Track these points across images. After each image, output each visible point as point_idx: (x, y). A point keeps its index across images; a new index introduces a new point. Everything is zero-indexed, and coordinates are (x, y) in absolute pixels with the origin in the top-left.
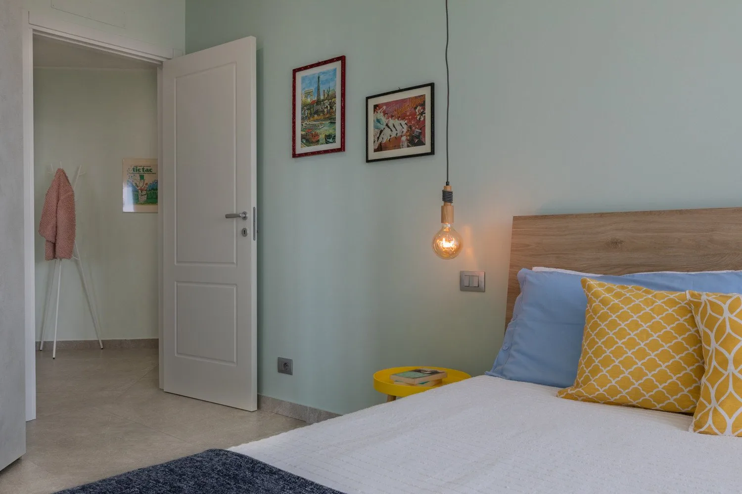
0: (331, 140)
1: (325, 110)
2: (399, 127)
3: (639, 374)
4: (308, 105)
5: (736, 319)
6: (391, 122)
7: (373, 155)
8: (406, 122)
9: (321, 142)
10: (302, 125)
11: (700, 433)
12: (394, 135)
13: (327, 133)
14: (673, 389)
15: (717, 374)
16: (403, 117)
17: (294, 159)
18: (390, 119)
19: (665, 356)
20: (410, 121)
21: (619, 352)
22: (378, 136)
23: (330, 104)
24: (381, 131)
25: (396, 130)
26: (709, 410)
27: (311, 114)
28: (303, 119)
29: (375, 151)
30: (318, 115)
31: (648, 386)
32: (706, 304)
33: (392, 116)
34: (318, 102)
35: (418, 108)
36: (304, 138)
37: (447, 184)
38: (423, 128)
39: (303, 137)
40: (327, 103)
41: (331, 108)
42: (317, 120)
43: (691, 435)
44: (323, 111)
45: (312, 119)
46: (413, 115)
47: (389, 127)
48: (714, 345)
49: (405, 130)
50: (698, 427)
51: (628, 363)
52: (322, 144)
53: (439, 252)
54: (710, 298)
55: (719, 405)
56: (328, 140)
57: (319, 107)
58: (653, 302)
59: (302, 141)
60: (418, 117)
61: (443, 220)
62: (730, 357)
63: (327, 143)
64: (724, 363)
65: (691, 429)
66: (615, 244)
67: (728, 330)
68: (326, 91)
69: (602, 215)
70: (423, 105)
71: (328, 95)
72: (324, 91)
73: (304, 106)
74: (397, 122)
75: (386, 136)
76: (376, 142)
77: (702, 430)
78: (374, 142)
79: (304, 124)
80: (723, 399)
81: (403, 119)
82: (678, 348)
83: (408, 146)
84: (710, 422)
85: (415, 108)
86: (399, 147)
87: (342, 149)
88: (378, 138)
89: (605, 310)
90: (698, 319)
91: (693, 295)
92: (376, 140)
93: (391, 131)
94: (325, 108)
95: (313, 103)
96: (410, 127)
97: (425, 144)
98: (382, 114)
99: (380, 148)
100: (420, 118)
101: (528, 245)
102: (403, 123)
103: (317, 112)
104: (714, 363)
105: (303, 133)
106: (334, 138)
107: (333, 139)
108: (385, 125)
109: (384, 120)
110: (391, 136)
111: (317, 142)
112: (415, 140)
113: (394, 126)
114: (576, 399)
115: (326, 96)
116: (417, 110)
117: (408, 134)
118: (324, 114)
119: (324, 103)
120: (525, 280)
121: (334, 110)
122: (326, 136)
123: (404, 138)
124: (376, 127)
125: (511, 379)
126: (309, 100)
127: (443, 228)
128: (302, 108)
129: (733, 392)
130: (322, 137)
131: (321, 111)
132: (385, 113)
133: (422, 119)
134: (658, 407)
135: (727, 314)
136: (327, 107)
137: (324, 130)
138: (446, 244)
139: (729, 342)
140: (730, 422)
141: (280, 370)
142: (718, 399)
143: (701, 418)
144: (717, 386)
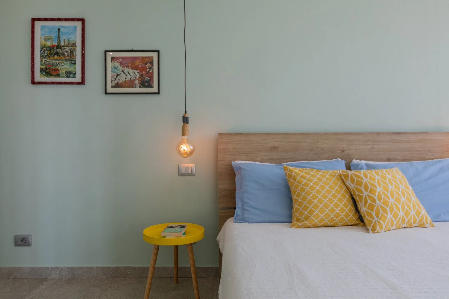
0: (72, 75)
1: (66, 54)
2: (133, 75)
3: (332, 211)
4: (48, 47)
5: (369, 181)
6: (126, 70)
7: (110, 90)
8: (138, 71)
9: (61, 75)
10: (42, 61)
11: (374, 233)
12: (128, 78)
13: (68, 70)
14: (347, 216)
15: (371, 207)
16: (136, 68)
17: (32, 85)
18: (125, 68)
19: (340, 201)
20: (141, 71)
21: (321, 201)
22: (115, 77)
23: (70, 50)
24: (118, 75)
25: (130, 76)
26: (375, 222)
27: (51, 54)
28: (42, 57)
29: (112, 87)
30: (58, 55)
31: (337, 215)
32: (351, 175)
33: (127, 67)
34: (59, 47)
35: (148, 64)
36: (44, 71)
37: (185, 112)
38: (151, 76)
39: (42, 70)
40: (67, 49)
41: (72, 53)
42: (57, 59)
43: (372, 234)
44: (63, 54)
45: (51, 58)
46: (144, 68)
47: (124, 73)
49: (138, 76)
50: (374, 230)
51: (326, 206)
52: (63, 77)
53: (179, 152)
54: (352, 173)
55: (380, 219)
56: (69, 75)
57: (60, 51)
59: (41, 73)
60: (148, 70)
61: (183, 134)
62: (376, 198)
63: (67, 77)
64: (374, 201)
65: (371, 232)
66: (275, 148)
67: (370, 186)
68: (66, 40)
69: (267, 134)
70: (152, 63)
71: (69, 43)
72: (65, 40)
73: (43, 48)
74: (131, 71)
75: (122, 78)
76: (113, 81)
77: (376, 231)
78: (112, 81)
79: (43, 61)
80: (380, 216)
81: (136, 69)
82: (343, 196)
83: (140, 87)
84: (378, 227)
85: (146, 64)
86: (133, 87)
87: (82, 82)
88: (115, 79)
90: (348, 183)
91: (343, 172)
92: (113, 80)
93: (126, 75)
94: (65, 52)
95: (53, 46)
96: (142, 75)
97: (153, 87)
98: (119, 64)
99: (117, 86)
100: (149, 71)
101: (229, 149)
102: (136, 72)
103: (57, 54)
104: (369, 201)
105: (43, 67)
106: (75, 74)
107: (73, 75)
108: (121, 71)
109: (120, 68)
110: (126, 79)
111: (58, 75)
112: (146, 83)
113: (129, 73)
114: (301, 228)
115: (66, 43)
116: (147, 65)
117: (140, 79)
118: (64, 56)
119: (64, 49)
121: (75, 54)
122: (66, 72)
123: (137, 82)
124: (112, 71)
126: (49, 44)
128: (42, 49)
130: (63, 72)
131: (62, 54)
132: (121, 64)
133: (151, 71)
134: (340, 224)
135: (365, 179)
136: (67, 52)
137: (65, 67)
139: (372, 191)
140: (384, 226)
141: (17, 245)
142: (378, 217)
143: (373, 227)
144: (374, 211)
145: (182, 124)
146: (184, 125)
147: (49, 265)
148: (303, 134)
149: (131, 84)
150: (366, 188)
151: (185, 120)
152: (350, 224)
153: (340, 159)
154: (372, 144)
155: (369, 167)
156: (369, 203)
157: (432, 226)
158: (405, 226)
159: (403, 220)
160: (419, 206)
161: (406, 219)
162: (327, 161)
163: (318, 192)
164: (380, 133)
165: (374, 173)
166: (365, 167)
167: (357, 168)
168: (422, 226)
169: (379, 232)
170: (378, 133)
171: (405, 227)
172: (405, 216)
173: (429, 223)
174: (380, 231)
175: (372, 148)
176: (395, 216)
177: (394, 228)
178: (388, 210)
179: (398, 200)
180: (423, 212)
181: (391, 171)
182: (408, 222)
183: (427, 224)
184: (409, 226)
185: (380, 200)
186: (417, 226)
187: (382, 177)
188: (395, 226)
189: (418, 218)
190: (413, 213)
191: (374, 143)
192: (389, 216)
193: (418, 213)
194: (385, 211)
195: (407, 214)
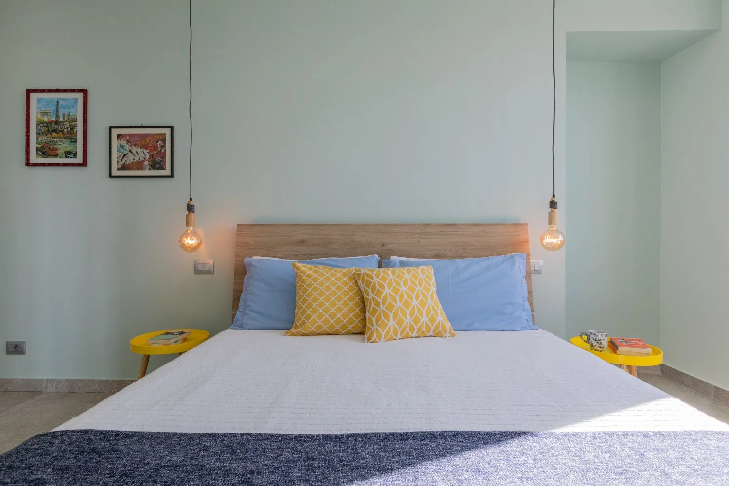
0: (71, 156)
1: (65, 130)
2: (142, 155)
3: (333, 316)
4: (45, 123)
5: (379, 281)
6: (134, 149)
7: (115, 172)
8: (148, 151)
9: (60, 155)
10: (38, 139)
11: (370, 342)
12: (137, 159)
13: (67, 150)
14: (350, 322)
15: (375, 310)
16: (145, 147)
17: (27, 167)
18: (133, 146)
19: (345, 304)
20: (152, 151)
21: (321, 305)
22: (121, 158)
23: (70, 126)
24: (125, 155)
25: (139, 156)
26: (373, 330)
27: (48, 131)
28: (38, 134)
29: (118, 169)
30: (56, 133)
31: (339, 321)
32: (363, 274)
33: (135, 145)
34: (57, 122)
35: (159, 142)
36: (40, 151)
37: (191, 199)
38: (163, 156)
39: (38, 150)
40: (67, 125)
41: (72, 129)
42: (55, 137)
43: (366, 344)
44: (63, 131)
45: (49, 135)
46: (155, 147)
47: (132, 153)
48: (371, 295)
49: (147, 156)
50: (369, 339)
51: (327, 310)
52: (62, 158)
53: (183, 246)
54: (365, 271)
55: (378, 326)
56: (68, 155)
57: (59, 127)
58: (335, 275)
59: (37, 153)
60: (160, 149)
61: (187, 225)
62: (380, 301)
63: (67, 157)
64: (378, 304)
65: (366, 341)
66: (302, 242)
67: (378, 287)
68: (66, 114)
69: (294, 225)
70: (164, 141)
71: (68, 118)
72: (64, 114)
73: (40, 123)
74: (140, 150)
75: (130, 159)
76: (120, 163)
77: (370, 341)
78: (118, 162)
79: (40, 139)
80: (379, 323)
81: (146, 148)
82: (351, 299)
83: (150, 169)
84: (375, 336)
85: (157, 142)
86: (142, 169)
87: (84, 164)
88: (122, 160)
89: (310, 281)
90: (360, 282)
91: (356, 270)
92: (120, 161)
93: (134, 156)
94: (65, 128)
95: (51, 122)
96: (152, 155)
97: (165, 169)
98: (125, 142)
99: (124, 168)
100: (161, 150)
101: (248, 243)
102: (146, 151)
103: (55, 131)
104: (373, 305)
105: (39, 146)
106: (75, 154)
107: (73, 155)
108: (128, 150)
109: (128, 147)
110: (134, 160)
111: (56, 156)
112: (157, 165)
113: (137, 153)
114: (296, 335)
115: (66, 119)
116: (158, 144)
117: (151, 160)
118: (63, 133)
119: (64, 125)
120: (250, 265)
121: (75, 131)
122: (65, 152)
123: (146, 163)
124: (119, 151)
125: (249, 329)
126: (46, 119)
127: (187, 231)
128: (38, 125)
129: (384, 319)
130: (61, 152)
131: (60, 131)
132: (128, 142)
133: (163, 151)
134: (343, 332)
135: (375, 279)
136: (67, 128)
137: (63, 146)
138: (190, 242)
139: (378, 293)
140: (383, 334)
141: (8, 352)
142: (377, 324)
143: (370, 334)
144: (375, 317)
145: (187, 213)
146: (189, 214)
147: (45, 377)
148: (336, 225)
149: (139, 165)
150: (374, 289)
151: (190, 208)
152: (355, 332)
153: (377, 256)
154: (420, 237)
155: (403, 264)
156: (373, 307)
157: (453, 335)
158: (414, 335)
159: (412, 329)
160: (435, 311)
161: (415, 326)
162: (362, 257)
163: (321, 294)
164: (429, 224)
165: (390, 272)
166: (398, 264)
167: (389, 265)
168: (438, 335)
169: (377, 342)
170: (427, 225)
171: (417, 336)
172: (413, 323)
173: (448, 332)
174: (377, 340)
175: (419, 242)
176: (400, 323)
177: (399, 337)
178: (391, 316)
179: (407, 304)
180: (441, 317)
181: (414, 270)
182: (418, 330)
183: (445, 333)
184: (421, 336)
185: (384, 302)
186: (432, 335)
187: (398, 276)
188: (401, 335)
189: (432, 325)
190: (424, 319)
191: (421, 236)
192: (391, 323)
193: (432, 320)
194: (387, 317)
195: (416, 321)
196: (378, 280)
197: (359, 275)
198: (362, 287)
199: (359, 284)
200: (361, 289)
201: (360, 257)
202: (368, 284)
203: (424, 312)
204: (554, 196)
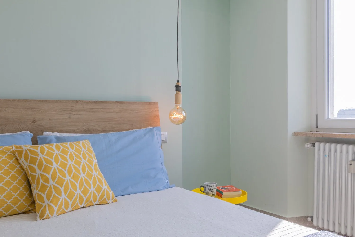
11: (43, 220)
14: (15, 202)
15: (44, 187)
19: (8, 184)
26: (45, 206)
32: (26, 151)
43: (39, 222)
48: (38, 172)
50: (42, 216)
54: (28, 148)
55: (50, 202)
62: (50, 177)
64: (47, 180)
65: (38, 219)
67: (44, 163)
77: (44, 218)
80: (51, 198)
82: (14, 178)
84: (47, 212)
90: (22, 160)
91: (16, 147)
104: (41, 181)
129: (55, 194)
134: (6, 214)
135: (41, 155)
139: (47, 169)
140: (56, 209)
142: (48, 199)
143: (42, 212)
144: (46, 193)
150: (40, 165)
152: (20, 212)
153: (28, 132)
154: (70, 114)
155: (59, 140)
156: (42, 183)
157: (115, 201)
158: (83, 205)
159: (81, 200)
160: (100, 181)
161: (84, 197)
162: (11, 133)
164: (79, 101)
165: (54, 148)
166: (54, 140)
167: (46, 141)
168: (103, 202)
169: (49, 218)
170: (77, 102)
171: (85, 206)
172: (82, 195)
173: (111, 198)
174: (50, 216)
175: (70, 118)
176: (70, 196)
177: (70, 209)
178: (62, 190)
179: (75, 177)
180: (105, 187)
181: (76, 144)
182: (87, 201)
183: (109, 200)
184: (89, 205)
185: (53, 178)
186: (98, 203)
187: (63, 151)
188: (71, 207)
189: (99, 195)
190: (92, 189)
191: (72, 113)
192: (63, 196)
193: (99, 189)
194: (58, 192)
195: (85, 192)
196: (44, 156)
197: (20, 153)
198: (26, 165)
199: (21, 162)
200: (25, 167)
201: (9, 134)
202: (33, 161)
203: (91, 183)
204: (178, 81)
